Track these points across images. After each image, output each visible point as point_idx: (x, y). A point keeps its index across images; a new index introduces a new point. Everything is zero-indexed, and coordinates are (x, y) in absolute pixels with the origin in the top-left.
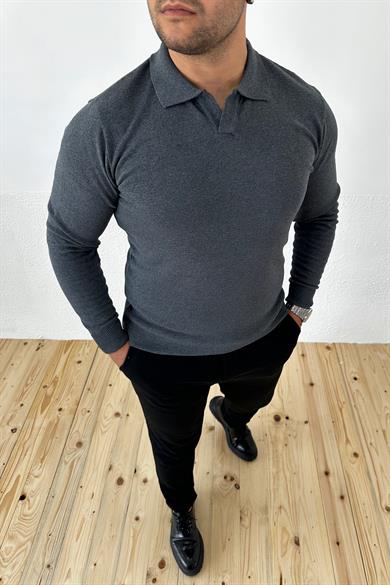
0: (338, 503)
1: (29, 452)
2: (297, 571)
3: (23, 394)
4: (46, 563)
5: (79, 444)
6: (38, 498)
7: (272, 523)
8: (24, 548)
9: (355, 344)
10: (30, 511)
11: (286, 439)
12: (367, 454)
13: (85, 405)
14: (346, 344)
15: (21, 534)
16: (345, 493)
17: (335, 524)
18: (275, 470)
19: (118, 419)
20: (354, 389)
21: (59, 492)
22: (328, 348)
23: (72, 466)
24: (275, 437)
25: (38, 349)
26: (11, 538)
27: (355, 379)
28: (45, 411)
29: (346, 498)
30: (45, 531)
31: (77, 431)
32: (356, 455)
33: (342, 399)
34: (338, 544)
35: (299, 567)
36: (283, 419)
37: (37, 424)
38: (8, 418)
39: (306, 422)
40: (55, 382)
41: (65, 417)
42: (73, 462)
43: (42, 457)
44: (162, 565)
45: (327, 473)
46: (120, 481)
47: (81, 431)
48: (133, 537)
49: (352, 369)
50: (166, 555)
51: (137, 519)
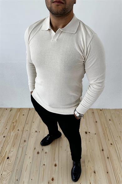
0: (107, 159)
1: (9, 144)
2: (95, 181)
3: (7, 125)
4: (16, 179)
5: (25, 141)
6: (13, 158)
7: (86, 166)
8: (9, 174)
9: (109, 109)
10: (11, 162)
11: (89, 139)
12: (115, 144)
13: (26, 128)
14: (106, 109)
15: (8, 170)
16: (109, 157)
17: (106, 166)
19: (36, 133)
20: (110, 124)
21: (19, 156)
22: (101, 110)
24: (86, 139)
25: (11, 111)
26: (5, 171)
27: (110, 120)
28: (14, 131)
29: (109, 158)
30: (16, 169)
31: (24, 137)
32: (111, 144)
33: (106, 127)
34: (108, 173)
35: (96, 180)
36: (88, 133)
37: (11, 135)
38: (2, 133)
39: (95, 134)
40: (16, 121)
41: (20, 132)
42: (23, 147)
43: (13, 145)
44: (53, 180)
45: (103, 150)
46: (38, 153)
47: (25, 137)
48: (43, 171)
49: (109, 117)
50: (54, 176)
51: (44, 165)
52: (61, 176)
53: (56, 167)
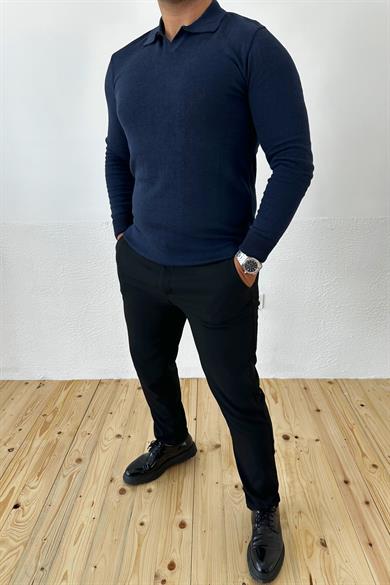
0: (364, 508)
1: (25, 469)
3: (22, 421)
4: (40, 565)
5: (79, 460)
6: (33, 506)
7: (293, 527)
8: (15, 551)
9: (357, 380)
10: (25, 519)
11: (297, 453)
13: (87, 428)
14: (347, 380)
15: (13, 539)
16: (369, 499)
17: (364, 527)
18: (289, 480)
19: (120, 440)
20: (362, 414)
21: (56, 500)
22: (330, 383)
24: (286, 454)
25: (39, 387)
26: (2, 542)
27: (362, 405)
28: (44, 434)
29: (372, 504)
30: (40, 535)
31: (77, 450)
32: (375, 466)
33: (352, 422)
34: (371, 545)
36: (292, 438)
37: (36, 444)
38: (6, 439)
39: (317, 440)
40: (55, 412)
41: (65, 439)
42: (71, 477)
43: (39, 472)
44: (172, 566)
45: (346, 482)
46: (123, 491)
47: (81, 449)
49: (357, 399)
50: (175, 557)
51: (142, 524)
52: (203, 556)
53: (184, 531)
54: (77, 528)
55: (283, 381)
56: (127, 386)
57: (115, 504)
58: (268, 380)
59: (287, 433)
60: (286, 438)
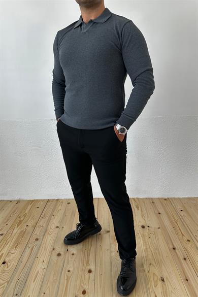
0: (183, 261)
1: (9, 244)
2: (165, 293)
3: (8, 220)
4: (15, 293)
5: (37, 239)
6: (13, 263)
7: (147, 272)
8: (3, 286)
9: (179, 198)
10: (8, 269)
11: (149, 235)
12: (194, 239)
13: (41, 223)
14: (174, 198)
15: (2, 279)
16: (186, 257)
17: (184, 271)
18: (145, 248)
19: (58, 229)
20: (182, 215)
21: (25, 259)
22: (165, 200)
23: (32, 249)
24: (143, 235)
25: (17, 203)
27: (182, 211)
28: (19, 226)
29: (187, 259)
30: (16, 277)
31: (36, 234)
32: (188, 240)
33: (177, 219)
34: (187, 280)
35: (166, 291)
36: (146, 227)
37: (15, 232)
40: (25, 215)
41: (30, 229)
42: (33, 247)
43: (16, 245)
44: (84, 292)
45: (174, 249)
46: (59, 255)
47: (38, 234)
48: (67, 279)
49: (179, 207)
50: (86, 288)
51: (69, 271)
52: (101, 286)
53: (91, 274)
54: (36, 273)
55: (142, 199)
56: (62, 202)
57: (55, 261)
58: (134, 199)
59: (144, 224)
60: (143, 227)
